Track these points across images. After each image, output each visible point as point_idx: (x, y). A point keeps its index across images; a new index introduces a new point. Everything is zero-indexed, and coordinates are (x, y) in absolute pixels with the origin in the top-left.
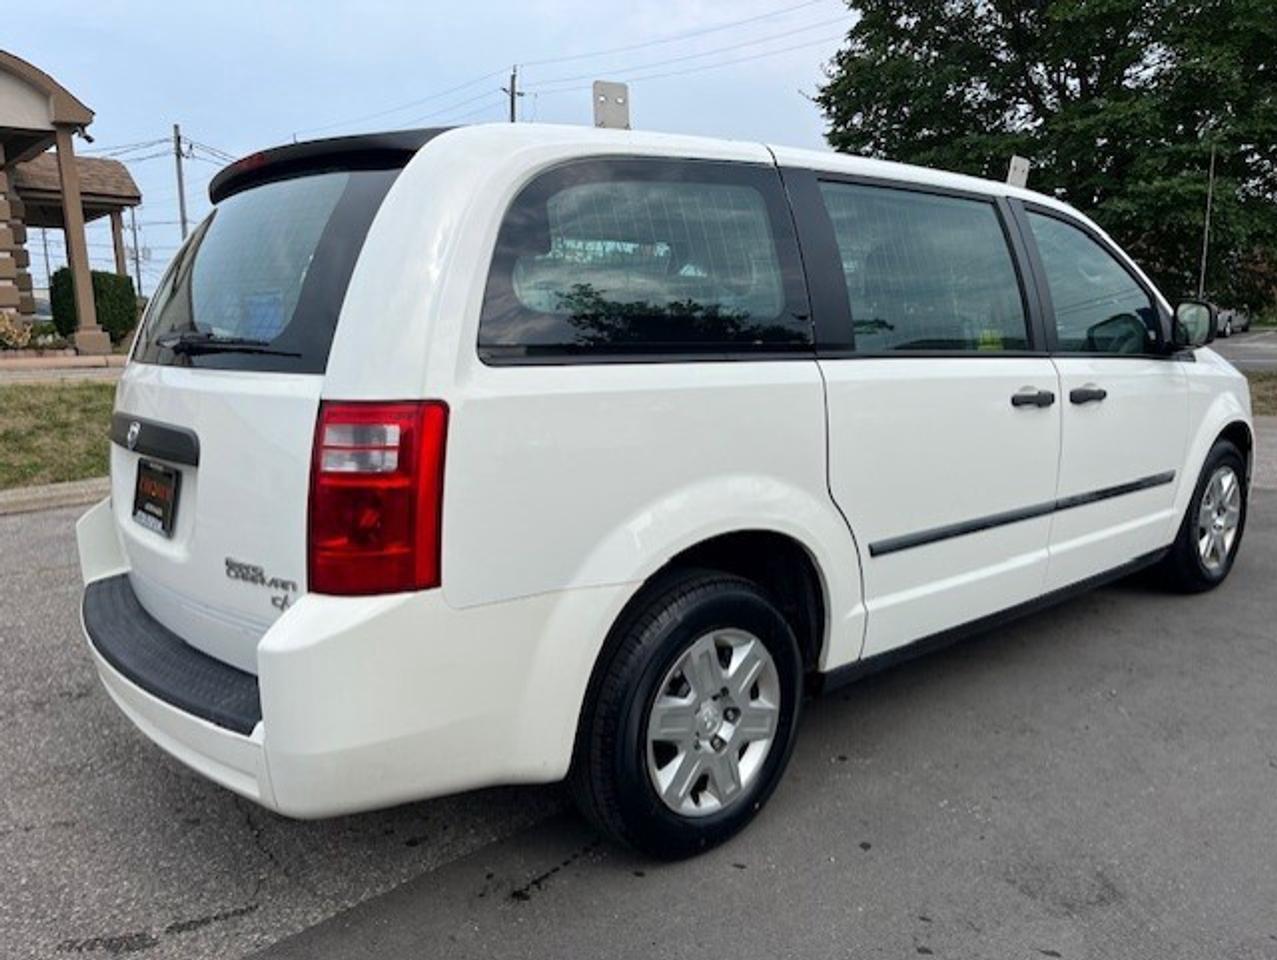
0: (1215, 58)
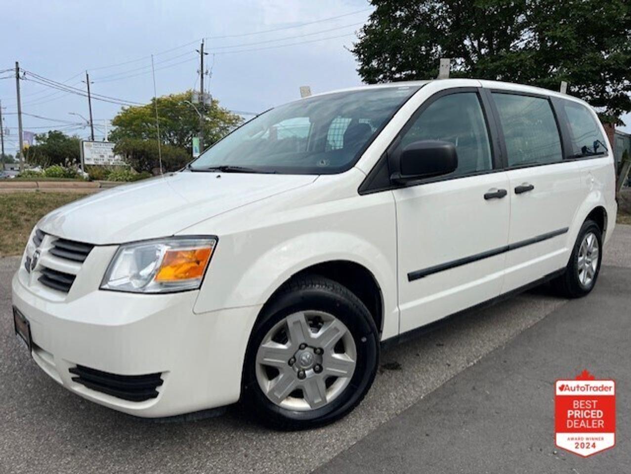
0: (563, 31)
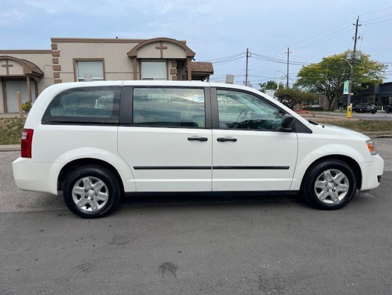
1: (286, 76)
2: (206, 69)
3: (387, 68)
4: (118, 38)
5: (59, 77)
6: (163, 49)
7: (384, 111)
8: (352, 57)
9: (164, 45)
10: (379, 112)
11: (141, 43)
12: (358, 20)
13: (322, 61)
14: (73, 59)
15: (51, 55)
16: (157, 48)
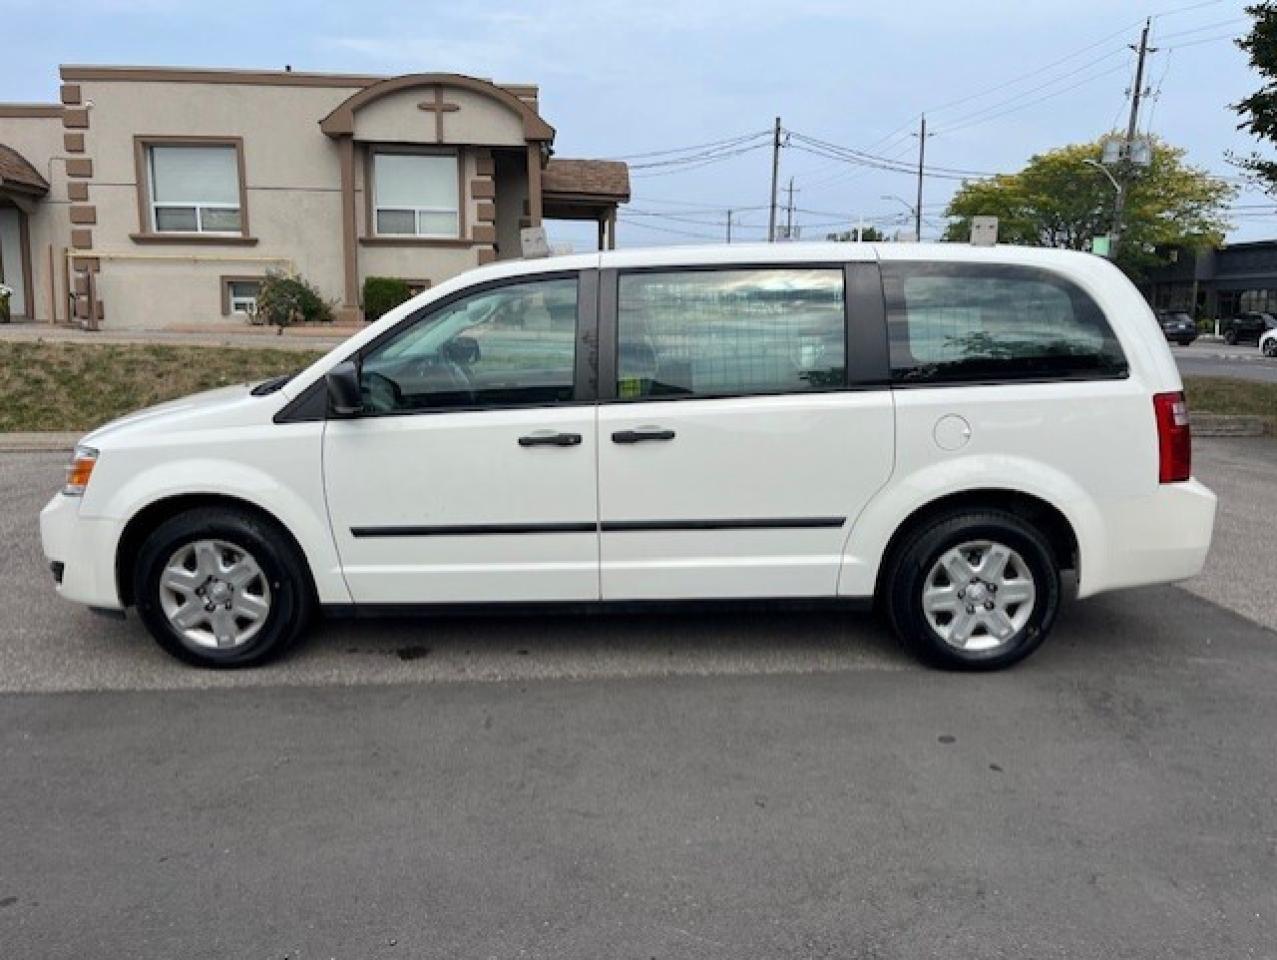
1: (913, 211)
2: (603, 184)
3: (1237, 196)
4: (293, 70)
5: (86, 199)
6: (444, 111)
7: (1222, 337)
8: (1121, 154)
9: (449, 98)
10: (1204, 340)
11: (366, 88)
12: (1145, 32)
13: (1029, 165)
14: (135, 137)
15: (59, 122)
16: (423, 107)
